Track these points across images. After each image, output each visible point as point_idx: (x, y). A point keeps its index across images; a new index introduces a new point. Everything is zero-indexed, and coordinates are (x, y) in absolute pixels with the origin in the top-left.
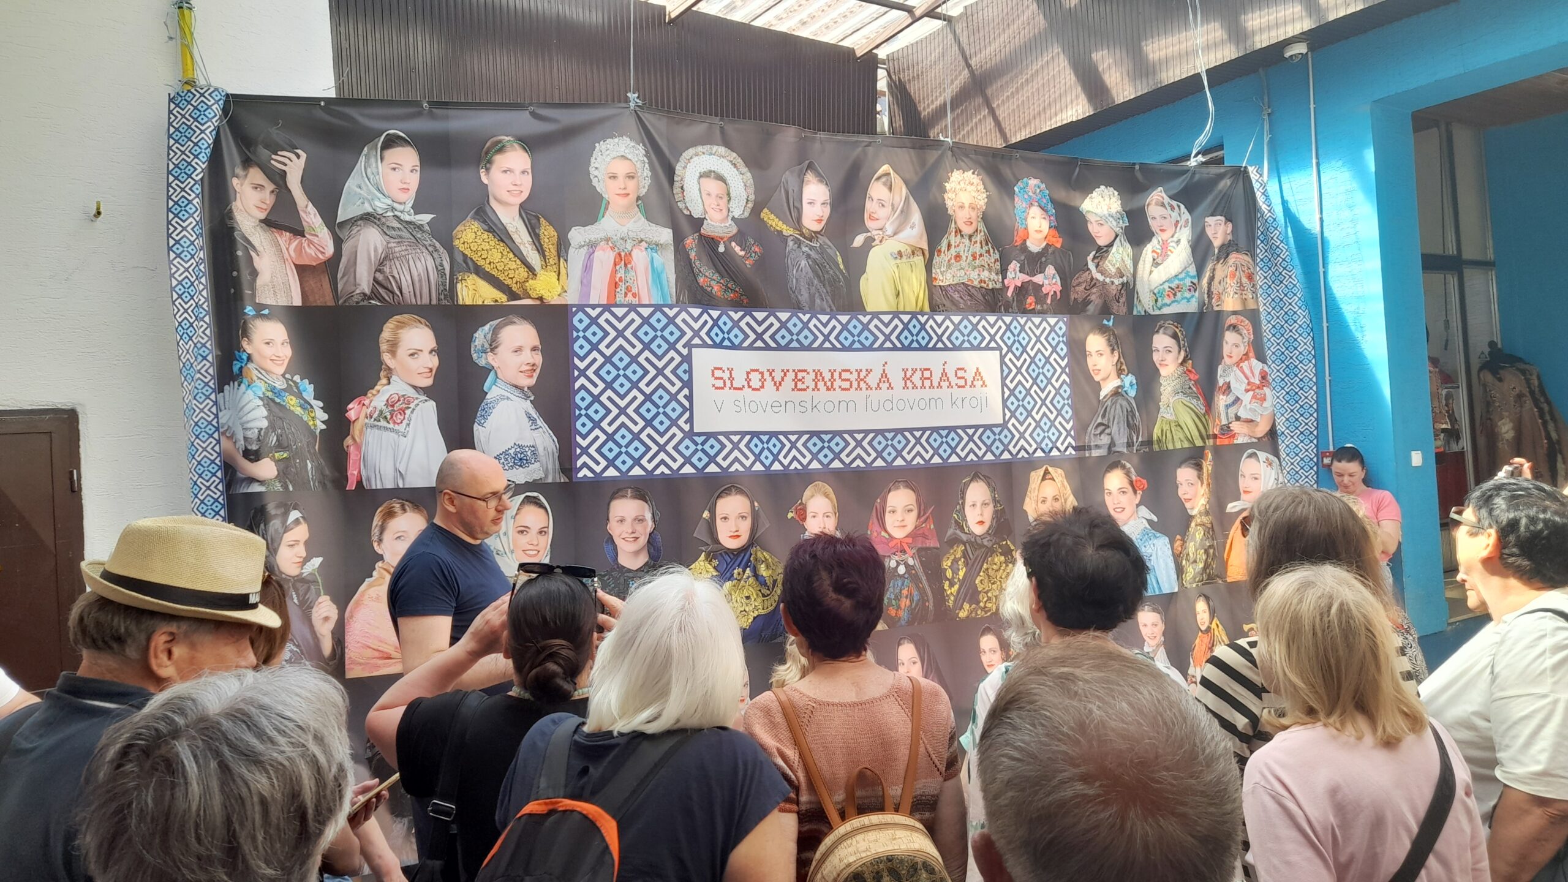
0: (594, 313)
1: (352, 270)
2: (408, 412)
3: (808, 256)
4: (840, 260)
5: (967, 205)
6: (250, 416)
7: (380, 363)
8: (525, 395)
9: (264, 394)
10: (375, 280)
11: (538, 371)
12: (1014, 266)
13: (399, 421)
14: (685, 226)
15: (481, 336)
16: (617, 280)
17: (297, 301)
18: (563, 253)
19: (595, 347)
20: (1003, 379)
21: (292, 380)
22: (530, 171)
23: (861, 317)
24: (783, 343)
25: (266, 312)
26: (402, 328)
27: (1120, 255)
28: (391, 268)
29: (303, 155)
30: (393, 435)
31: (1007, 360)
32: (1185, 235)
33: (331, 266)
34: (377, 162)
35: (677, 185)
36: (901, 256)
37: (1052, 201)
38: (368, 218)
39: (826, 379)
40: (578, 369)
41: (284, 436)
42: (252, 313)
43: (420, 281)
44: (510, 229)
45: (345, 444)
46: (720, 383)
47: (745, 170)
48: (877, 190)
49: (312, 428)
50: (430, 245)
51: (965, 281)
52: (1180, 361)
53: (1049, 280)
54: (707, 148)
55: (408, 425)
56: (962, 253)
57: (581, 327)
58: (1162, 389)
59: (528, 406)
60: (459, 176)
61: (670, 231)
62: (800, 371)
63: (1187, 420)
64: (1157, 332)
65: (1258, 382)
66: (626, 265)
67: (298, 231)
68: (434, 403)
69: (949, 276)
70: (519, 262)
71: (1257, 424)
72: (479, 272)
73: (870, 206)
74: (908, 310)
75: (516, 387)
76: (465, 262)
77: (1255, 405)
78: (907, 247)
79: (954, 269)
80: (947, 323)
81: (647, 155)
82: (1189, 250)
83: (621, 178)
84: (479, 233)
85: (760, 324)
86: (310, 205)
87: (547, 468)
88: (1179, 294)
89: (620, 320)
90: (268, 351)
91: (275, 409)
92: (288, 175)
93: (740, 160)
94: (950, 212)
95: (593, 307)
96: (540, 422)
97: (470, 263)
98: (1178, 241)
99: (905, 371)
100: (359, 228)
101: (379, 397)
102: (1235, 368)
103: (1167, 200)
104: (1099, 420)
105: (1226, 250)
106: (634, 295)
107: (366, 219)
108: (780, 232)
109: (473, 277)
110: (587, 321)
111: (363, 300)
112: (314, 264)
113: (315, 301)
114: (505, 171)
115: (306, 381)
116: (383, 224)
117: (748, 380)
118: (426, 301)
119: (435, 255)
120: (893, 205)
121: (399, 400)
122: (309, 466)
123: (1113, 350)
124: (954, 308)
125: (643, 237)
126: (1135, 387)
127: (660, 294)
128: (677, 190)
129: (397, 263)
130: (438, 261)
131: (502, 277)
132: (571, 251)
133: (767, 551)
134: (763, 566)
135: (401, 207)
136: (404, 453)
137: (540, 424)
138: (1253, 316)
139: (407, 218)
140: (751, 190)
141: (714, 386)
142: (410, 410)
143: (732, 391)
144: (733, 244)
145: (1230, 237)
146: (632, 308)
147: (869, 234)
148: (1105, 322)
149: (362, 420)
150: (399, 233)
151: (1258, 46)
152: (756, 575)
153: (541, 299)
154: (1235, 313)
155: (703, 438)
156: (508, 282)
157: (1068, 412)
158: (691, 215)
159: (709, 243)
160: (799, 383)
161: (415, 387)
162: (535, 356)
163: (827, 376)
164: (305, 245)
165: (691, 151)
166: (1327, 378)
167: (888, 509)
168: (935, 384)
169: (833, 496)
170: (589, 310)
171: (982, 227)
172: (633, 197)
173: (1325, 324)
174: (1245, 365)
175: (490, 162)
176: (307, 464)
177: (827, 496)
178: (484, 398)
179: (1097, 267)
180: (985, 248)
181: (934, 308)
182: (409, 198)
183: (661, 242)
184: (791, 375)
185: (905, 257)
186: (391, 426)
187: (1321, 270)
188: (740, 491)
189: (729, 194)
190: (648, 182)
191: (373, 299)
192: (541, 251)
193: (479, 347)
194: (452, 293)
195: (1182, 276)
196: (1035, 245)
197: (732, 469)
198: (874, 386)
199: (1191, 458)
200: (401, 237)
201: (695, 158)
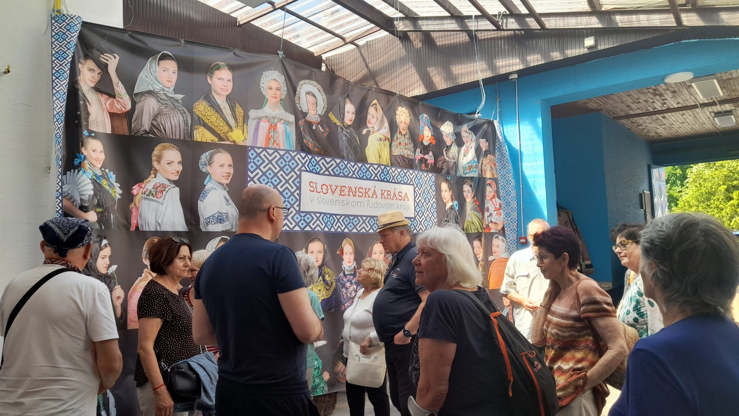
0: (258, 151)
1: (140, 118)
2: (164, 192)
3: (346, 136)
4: (358, 139)
5: (403, 122)
6: (85, 188)
7: (151, 167)
8: (224, 188)
9: (92, 177)
10: (152, 124)
11: (231, 177)
12: (418, 150)
13: (159, 197)
14: (300, 116)
15: (204, 157)
16: (270, 136)
17: (109, 131)
18: (246, 121)
19: (258, 167)
20: (415, 198)
21: (104, 171)
22: (232, 80)
23: (366, 165)
24: (337, 173)
25: (93, 135)
26: (164, 149)
27: (454, 149)
28: (161, 119)
29: (118, 58)
30: (156, 204)
31: (416, 190)
32: (473, 145)
33: (129, 115)
34: (156, 66)
35: (297, 96)
36: (381, 140)
37: (431, 124)
38: (150, 93)
39: (353, 191)
40: (250, 177)
41: (100, 200)
42: (87, 134)
43: (175, 127)
44: (222, 107)
45: (130, 207)
46: (312, 189)
47: (323, 93)
48: (371, 110)
49: (114, 197)
50: (182, 110)
51: (402, 154)
52: (472, 196)
53: (430, 158)
54: (309, 81)
55: (164, 199)
56: (401, 142)
57: (252, 157)
58: (467, 207)
59: (225, 193)
60: (197, 77)
61: (294, 116)
62: (343, 186)
63: (476, 221)
64: (465, 184)
65: (498, 208)
66: (274, 130)
67: (112, 95)
68: (178, 189)
69: (397, 151)
70: (225, 123)
71: (498, 225)
72: (205, 126)
73: (369, 117)
74: (383, 164)
75: (220, 183)
76: (199, 120)
77: (497, 217)
78: (383, 137)
79: (399, 149)
80: (395, 171)
81: (285, 80)
82: (474, 152)
83: (274, 89)
84: (206, 107)
85: (328, 163)
86: (120, 83)
87: (233, 224)
88: (472, 169)
89: (270, 155)
90: (94, 155)
91: (97, 186)
92: (109, 66)
93: (322, 89)
94: (398, 124)
95: (259, 148)
96: (231, 202)
97: (201, 121)
98: (471, 147)
99: (382, 190)
100: (145, 97)
101: (150, 183)
102: (490, 201)
103: (468, 130)
104: (446, 219)
105: (487, 153)
106: (277, 144)
107: (149, 93)
108: (335, 124)
109: (202, 128)
110: (255, 155)
111: (145, 134)
112: (119, 113)
113: (119, 132)
114: (220, 79)
115: (112, 173)
116: (159, 97)
117: (322, 189)
118: (178, 137)
119: (184, 115)
120: (377, 118)
121: (160, 186)
122: (112, 217)
123: (450, 190)
124: (398, 165)
125: (282, 118)
126: (458, 206)
127: (289, 145)
128: (296, 98)
129: (164, 117)
130: (185, 118)
131: (216, 129)
132: (250, 120)
133: (329, 268)
134: (327, 275)
135: (168, 90)
136: (161, 213)
137: (231, 203)
138: (495, 180)
139: (171, 95)
140: (326, 103)
141: (310, 190)
142: (166, 191)
143: (317, 193)
144: (319, 126)
145: (487, 148)
146: (276, 150)
147: (368, 129)
148: (448, 178)
149: (140, 195)
150: (166, 102)
151: (501, 73)
152: (324, 280)
153: (234, 142)
154: (490, 179)
155: (304, 214)
156: (219, 132)
157: (435, 215)
158: (302, 111)
159: (309, 124)
160: (342, 192)
161: (169, 180)
162: (230, 169)
163: (354, 190)
164: (115, 102)
165: (302, 82)
166: (522, 207)
167: (373, 252)
168: (392, 198)
169: (352, 245)
170: (256, 149)
171: (408, 132)
172: (279, 99)
173: (521, 186)
174: (494, 200)
175: (212, 73)
176: (111, 216)
177: (351, 245)
178: (204, 188)
179: (446, 154)
180: (409, 141)
181: (392, 165)
182: (172, 85)
183: (290, 121)
184: (339, 188)
185: (382, 141)
186: (155, 199)
187: (520, 164)
188: (319, 240)
189: (317, 103)
190: (285, 93)
191: (151, 134)
192: (236, 119)
193: (203, 163)
194: (191, 135)
195: (472, 162)
196: (426, 143)
197: (316, 229)
198: (371, 196)
199: (478, 237)
200: (167, 104)
201: (304, 85)
